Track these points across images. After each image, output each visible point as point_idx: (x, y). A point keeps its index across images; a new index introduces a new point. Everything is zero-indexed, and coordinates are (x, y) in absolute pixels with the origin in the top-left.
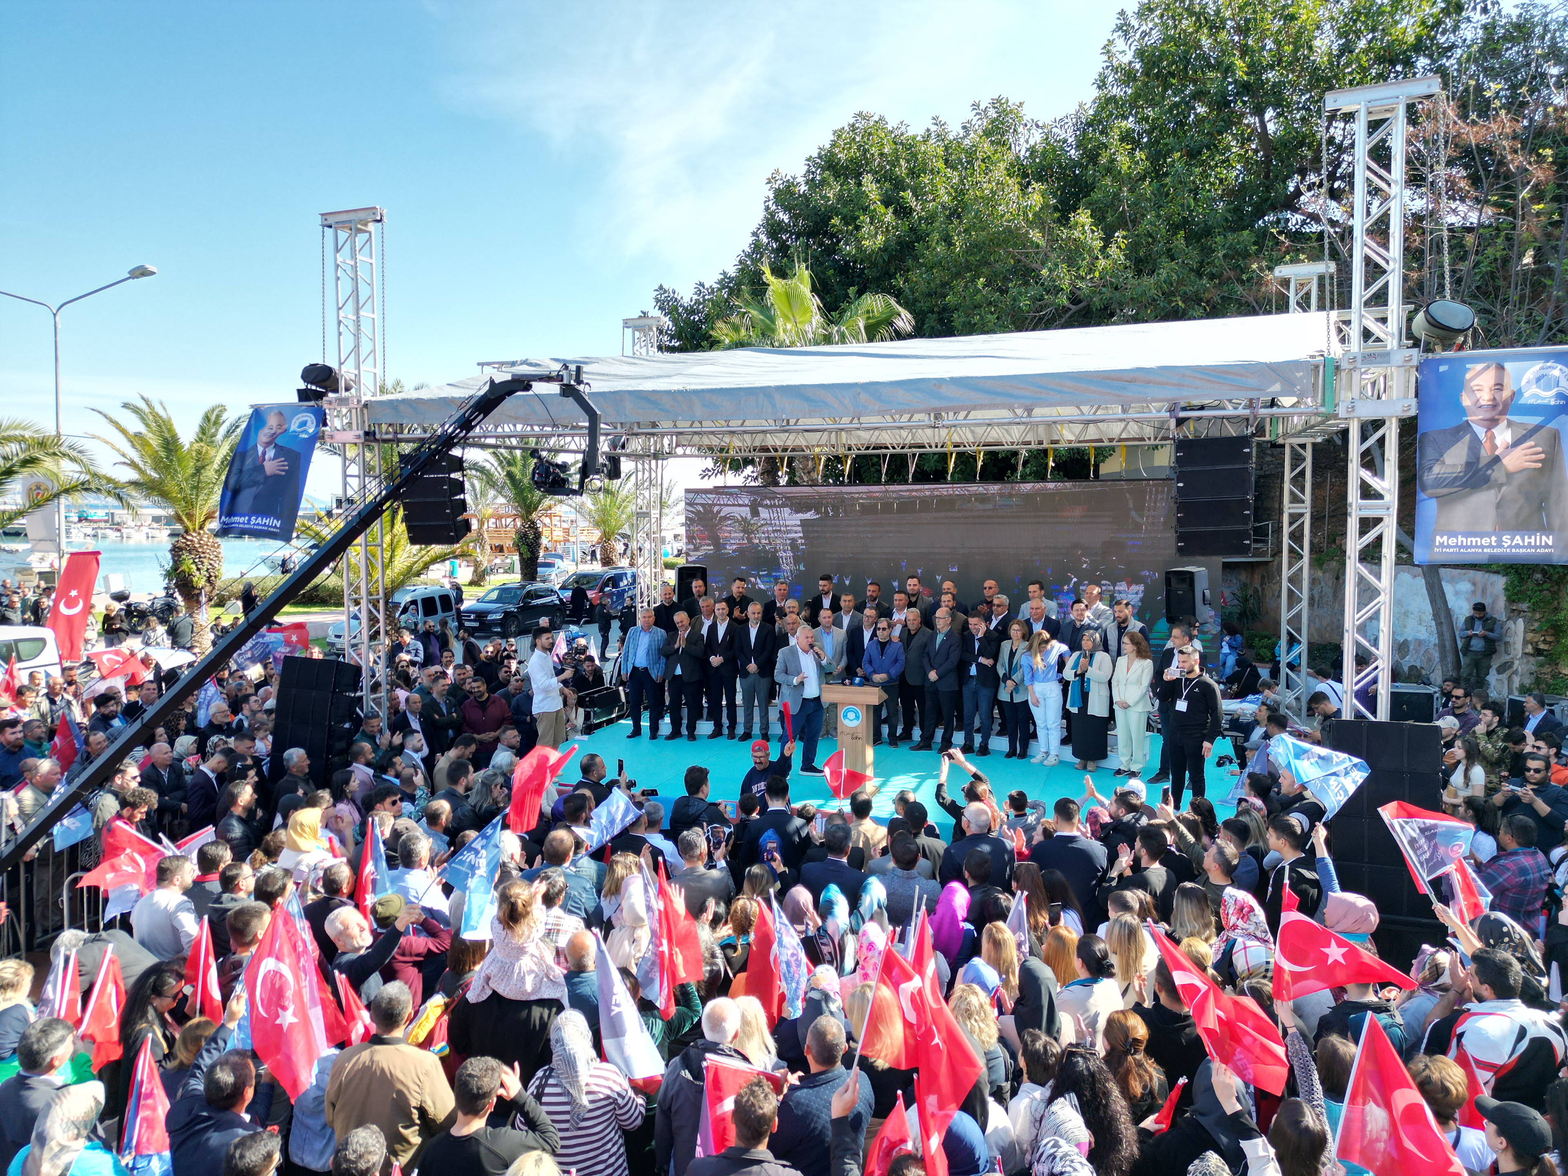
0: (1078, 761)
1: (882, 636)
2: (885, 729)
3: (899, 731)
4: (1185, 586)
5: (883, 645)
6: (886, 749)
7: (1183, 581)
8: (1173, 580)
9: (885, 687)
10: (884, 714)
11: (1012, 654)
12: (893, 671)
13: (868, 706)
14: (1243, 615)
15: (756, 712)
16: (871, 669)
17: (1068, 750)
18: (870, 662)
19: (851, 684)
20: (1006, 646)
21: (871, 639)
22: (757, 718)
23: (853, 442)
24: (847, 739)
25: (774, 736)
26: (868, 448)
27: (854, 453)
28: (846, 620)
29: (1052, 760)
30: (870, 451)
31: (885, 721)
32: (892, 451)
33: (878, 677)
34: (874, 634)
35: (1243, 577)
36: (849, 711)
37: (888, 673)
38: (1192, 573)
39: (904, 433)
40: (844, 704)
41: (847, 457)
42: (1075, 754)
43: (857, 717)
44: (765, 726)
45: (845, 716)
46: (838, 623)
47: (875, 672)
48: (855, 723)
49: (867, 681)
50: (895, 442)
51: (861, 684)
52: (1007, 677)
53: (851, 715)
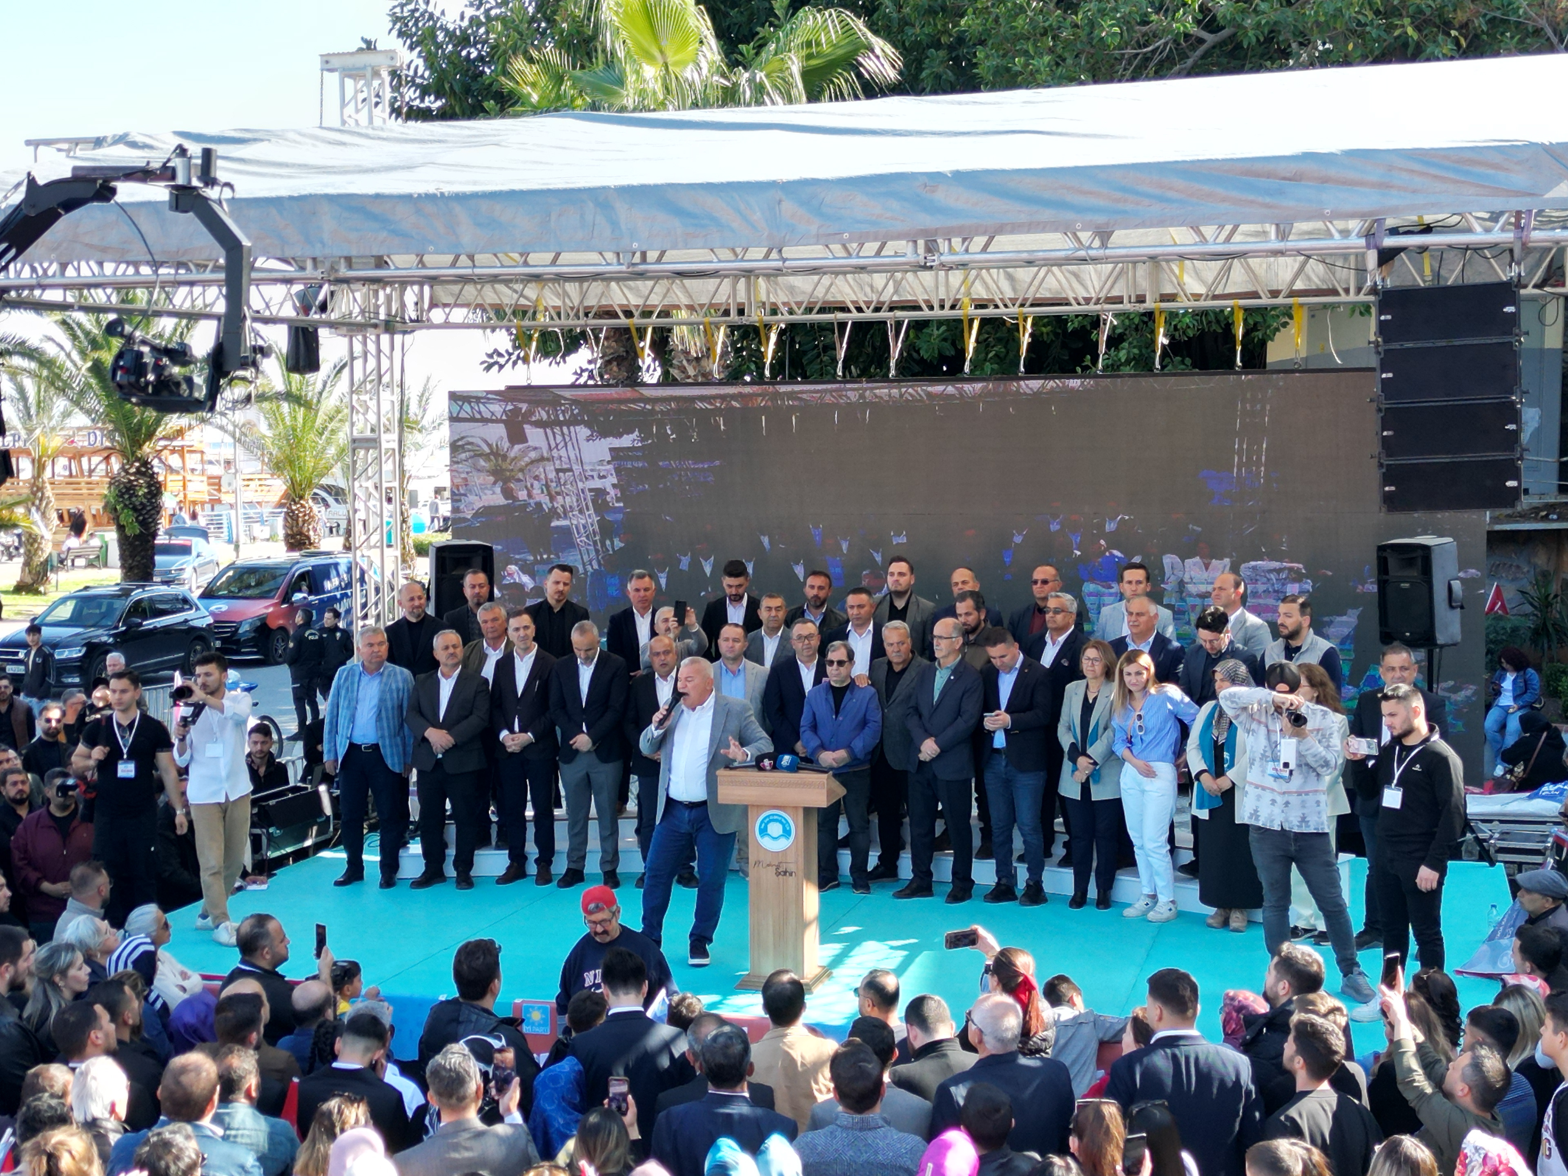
0: (1211, 911)
1: (835, 677)
2: (845, 859)
3: (873, 861)
4: (1414, 573)
5: (839, 694)
6: (846, 896)
7: (1409, 563)
8: (1392, 563)
9: (840, 774)
10: (843, 830)
11: (1088, 708)
12: (859, 744)
13: (807, 811)
14: (1540, 632)
15: (594, 830)
16: (815, 742)
17: (1193, 889)
18: (814, 728)
19: (775, 768)
20: (1074, 693)
21: (817, 681)
22: (594, 843)
23: (780, 298)
24: (768, 876)
25: (629, 876)
26: (809, 310)
27: (783, 320)
28: (770, 647)
29: (1162, 910)
30: (814, 317)
31: (845, 843)
32: (855, 315)
33: (828, 758)
34: (820, 673)
35: (1541, 559)
36: (770, 820)
37: (849, 747)
38: (1426, 549)
39: (879, 280)
40: (761, 807)
41: (768, 327)
42: (1206, 898)
43: (787, 833)
44: (611, 857)
45: (764, 831)
46: (755, 654)
47: (824, 747)
48: (783, 844)
49: (808, 763)
50: (861, 299)
51: (793, 768)
52: (1077, 751)
53: (775, 829)
